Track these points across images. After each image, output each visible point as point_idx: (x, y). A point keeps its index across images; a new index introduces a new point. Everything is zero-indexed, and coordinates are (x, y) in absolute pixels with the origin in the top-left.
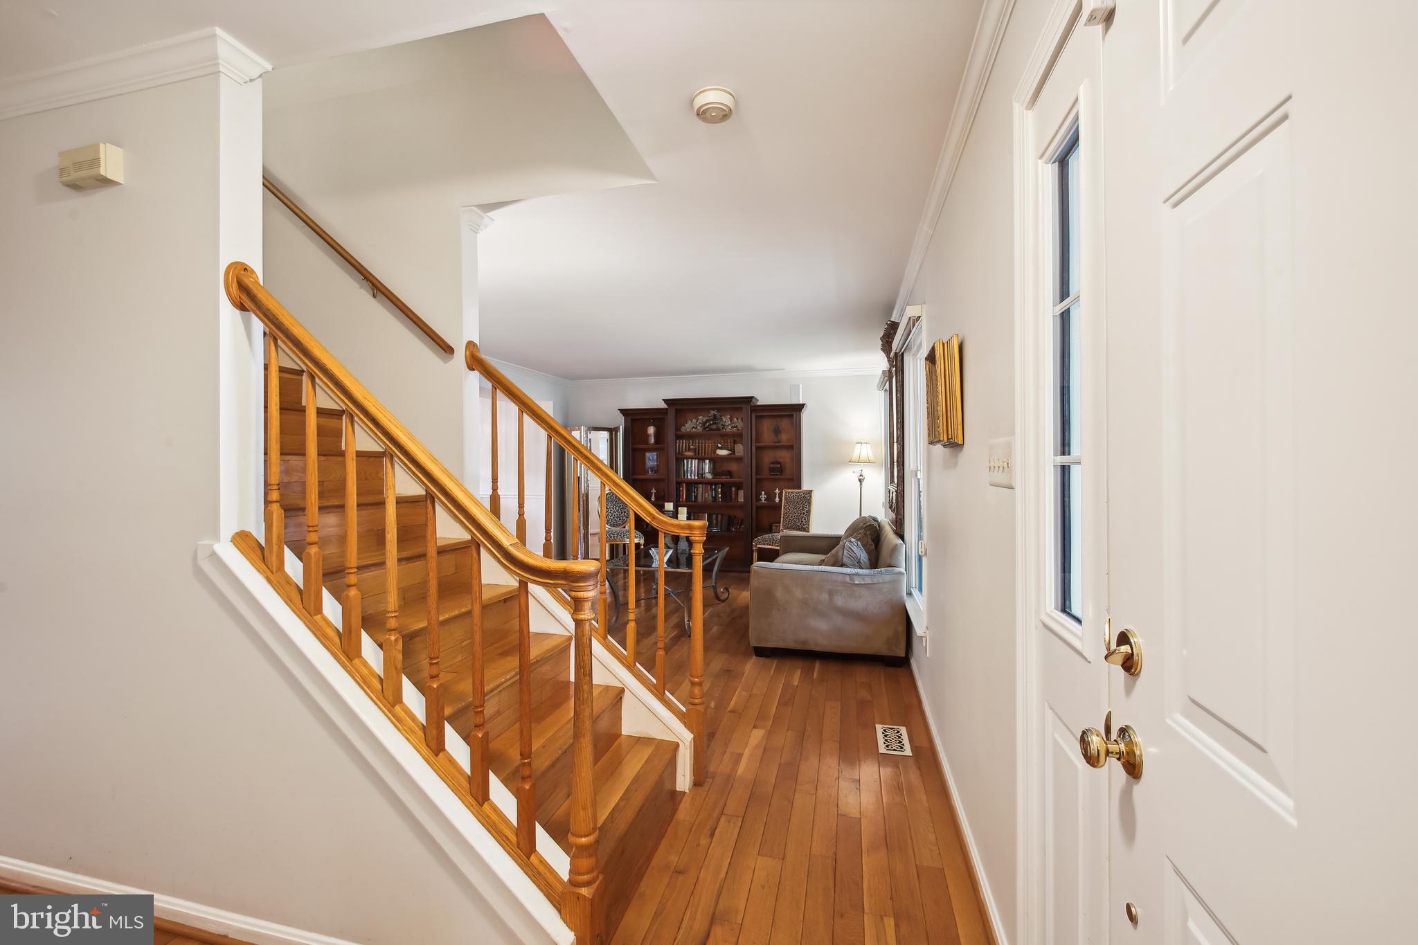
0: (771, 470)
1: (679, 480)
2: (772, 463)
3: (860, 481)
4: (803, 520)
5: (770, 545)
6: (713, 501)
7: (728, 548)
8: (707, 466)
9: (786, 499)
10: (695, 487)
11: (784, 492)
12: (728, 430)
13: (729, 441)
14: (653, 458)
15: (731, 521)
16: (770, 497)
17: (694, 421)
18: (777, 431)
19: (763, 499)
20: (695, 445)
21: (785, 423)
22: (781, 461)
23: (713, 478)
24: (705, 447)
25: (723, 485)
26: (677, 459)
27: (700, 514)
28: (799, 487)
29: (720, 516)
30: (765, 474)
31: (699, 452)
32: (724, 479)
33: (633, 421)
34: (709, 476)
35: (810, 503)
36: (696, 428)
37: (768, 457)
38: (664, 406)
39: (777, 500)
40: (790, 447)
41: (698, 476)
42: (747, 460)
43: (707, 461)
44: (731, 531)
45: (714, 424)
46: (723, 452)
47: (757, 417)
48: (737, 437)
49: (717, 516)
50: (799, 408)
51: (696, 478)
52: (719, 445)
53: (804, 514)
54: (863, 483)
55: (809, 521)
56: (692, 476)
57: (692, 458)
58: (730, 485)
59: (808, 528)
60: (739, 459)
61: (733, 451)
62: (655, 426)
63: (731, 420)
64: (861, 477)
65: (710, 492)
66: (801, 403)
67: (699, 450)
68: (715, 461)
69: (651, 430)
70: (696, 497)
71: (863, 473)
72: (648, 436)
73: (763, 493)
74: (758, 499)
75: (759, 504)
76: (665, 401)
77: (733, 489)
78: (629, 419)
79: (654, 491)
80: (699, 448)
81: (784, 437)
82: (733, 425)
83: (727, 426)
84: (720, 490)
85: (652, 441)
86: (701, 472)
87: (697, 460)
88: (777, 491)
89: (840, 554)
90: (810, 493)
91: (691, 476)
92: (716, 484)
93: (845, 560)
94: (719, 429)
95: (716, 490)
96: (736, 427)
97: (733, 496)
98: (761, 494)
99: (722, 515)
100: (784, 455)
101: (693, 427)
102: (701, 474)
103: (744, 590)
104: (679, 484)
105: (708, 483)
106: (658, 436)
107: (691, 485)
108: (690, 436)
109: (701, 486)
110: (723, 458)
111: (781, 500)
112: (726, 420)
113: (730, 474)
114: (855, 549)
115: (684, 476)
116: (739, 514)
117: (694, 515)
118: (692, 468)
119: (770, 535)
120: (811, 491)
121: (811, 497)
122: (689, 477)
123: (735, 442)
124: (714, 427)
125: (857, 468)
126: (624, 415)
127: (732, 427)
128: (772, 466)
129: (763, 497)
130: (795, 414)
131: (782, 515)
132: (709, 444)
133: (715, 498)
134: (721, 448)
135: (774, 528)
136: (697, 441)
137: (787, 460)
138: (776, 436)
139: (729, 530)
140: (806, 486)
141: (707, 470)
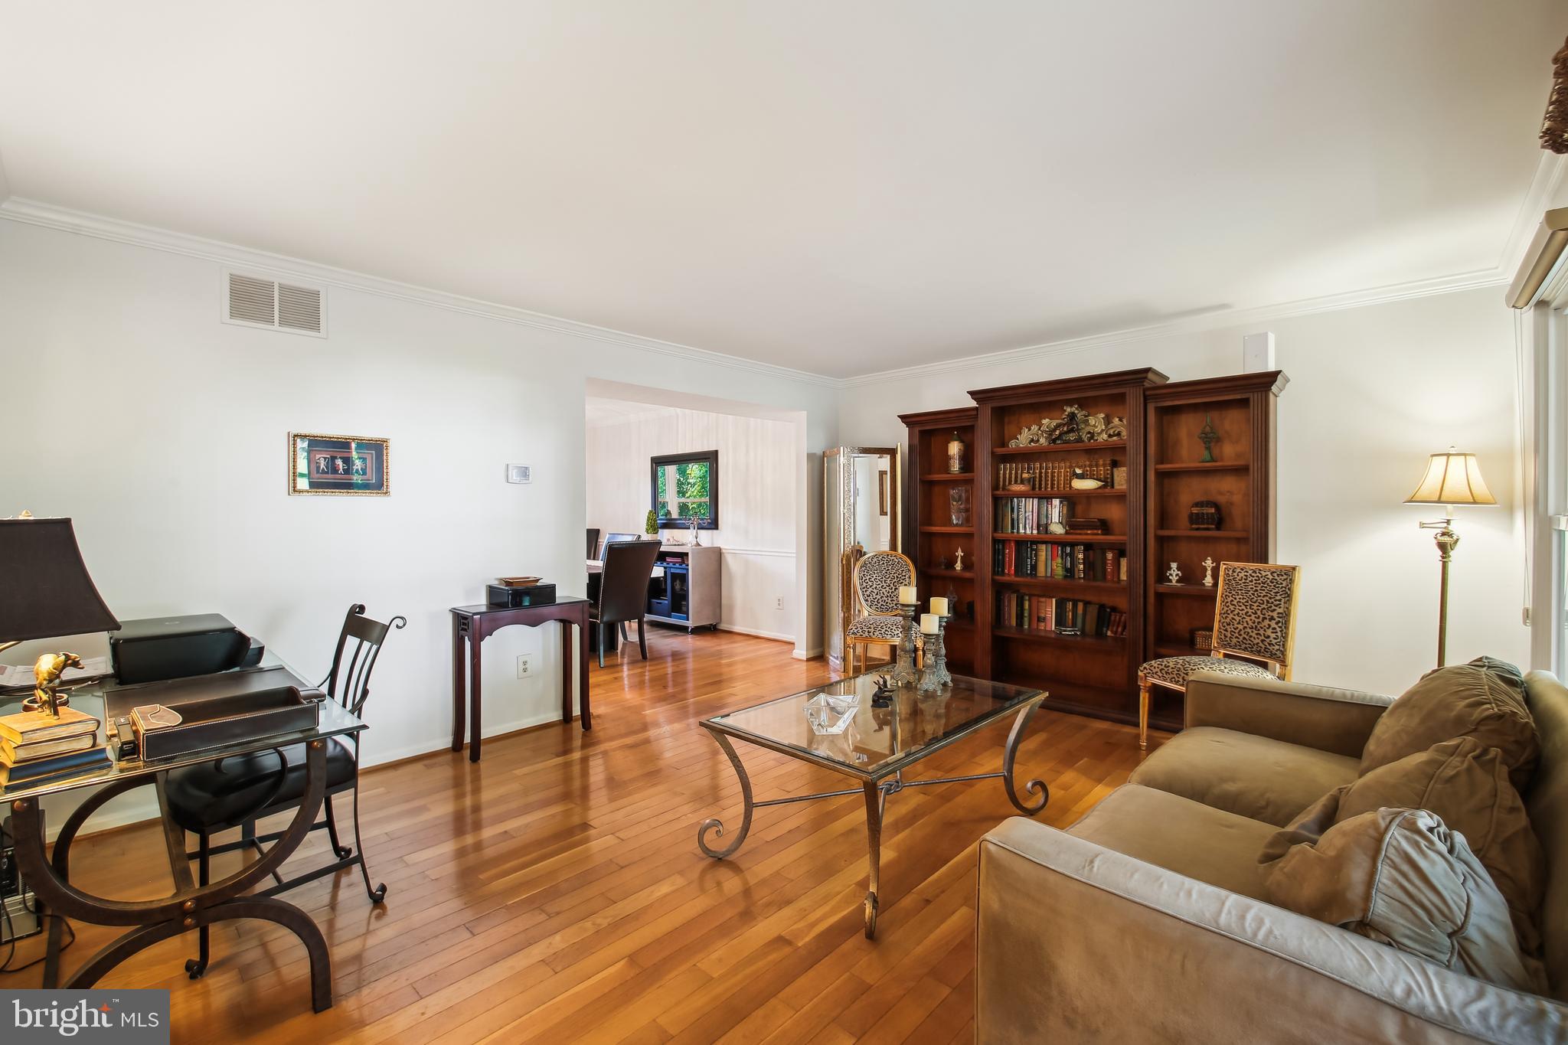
0: (1194, 519)
1: (999, 535)
2: (1196, 505)
3: (1443, 547)
4: (1269, 632)
5: (1177, 682)
6: (1066, 577)
7: (1047, 694)
8: (1056, 510)
9: (1227, 582)
10: (1032, 550)
11: (1222, 567)
12: (1100, 439)
13: (1101, 462)
14: (960, 497)
15: (1104, 615)
16: (1191, 575)
17: (1034, 428)
18: (1211, 439)
19: (1174, 579)
20: (1034, 473)
21: (1231, 422)
22: (1221, 499)
23: (1067, 533)
24: (1053, 476)
25: (1088, 547)
26: (996, 500)
27: (1043, 600)
28: (1263, 557)
29: (1080, 606)
30: (1182, 527)
31: (1040, 484)
32: (1089, 536)
33: (925, 434)
34: (1057, 529)
35: (1288, 596)
36: (1038, 440)
37: (1188, 494)
38: (973, 404)
39: (1208, 581)
40: (1241, 471)
41: (1038, 529)
42: (1136, 499)
43: (1056, 502)
44: (1104, 636)
45: (1071, 431)
46: (1089, 484)
47: (1164, 412)
48: (1115, 455)
49: (1075, 606)
50: (1264, 383)
51: (1035, 532)
52: (1078, 471)
53: (1272, 618)
54: (1453, 554)
55: (1285, 637)
56: (1027, 529)
57: (1026, 496)
58: (1103, 548)
59: (1283, 653)
60: (1121, 497)
61: (1108, 482)
62: (961, 441)
63: (1108, 420)
64: (1446, 539)
65: (1059, 560)
66: (1272, 368)
67: (1040, 481)
68: (1072, 500)
69: (954, 448)
70: (1034, 567)
71: (1452, 528)
72: (947, 458)
73: (1174, 565)
74: (1162, 577)
75: (1161, 588)
76: (972, 393)
77: (1110, 556)
78: (916, 430)
79: (960, 553)
80: (1041, 476)
81: (1229, 452)
82: (1111, 432)
83: (1099, 434)
84: (1081, 556)
85: (955, 466)
86: (1043, 521)
87: (1036, 501)
88: (1209, 563)
89: (1357, 875)
90: (1289, 573)
91: (1025, 529)
92: (1073, 545)
93: (1380, 907)
94: (1080, 440)
95: (1072, 555)
96: (1119, 434)
97: (1109, 568)
98: (1170, 569)
99: (1086, 603)
100: (1229, 490)
101: (1032, 440)
102: (1043, 527)
103: (1099, 781)
104: (999, 544)
105: (1056, 542)
106: (968, 459)
107: (1024, 545)
108: (1026, 456)
109: (1043, 547)
110: (1087, 495)
111: (1216, 584)
112: (1096, 422)
113: (1104, 526)
114: (1436, 867)
115: (1013, 528)
116: (1121, 602)
117: (1030, 600)
118: (1026, 517)
119: (1188, 658)
120: (1294, 569)
121: (1292, 581)
122: (1022, 531)
123: (1115, 464)
124: (1072, 437)
125: (1435, 516)
126: (908, 424)
127: (1110, 436)
128: (1195, 510)
129: (1174, 572)
130: (1254, 397)
131: (1217, 617)
132: (1061, 470)
133: (1070, 572)
134: (1082, 477)
135: (1199, 640)
136: (1038, 465)
137: (1237, 498)
138: (1208, 448)
139: (1099, 634)
140: (1281, 555)
141: (1055, 518)
